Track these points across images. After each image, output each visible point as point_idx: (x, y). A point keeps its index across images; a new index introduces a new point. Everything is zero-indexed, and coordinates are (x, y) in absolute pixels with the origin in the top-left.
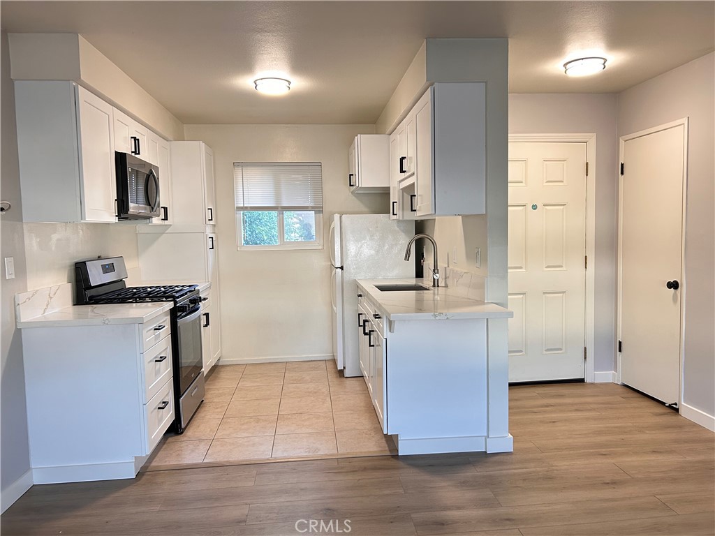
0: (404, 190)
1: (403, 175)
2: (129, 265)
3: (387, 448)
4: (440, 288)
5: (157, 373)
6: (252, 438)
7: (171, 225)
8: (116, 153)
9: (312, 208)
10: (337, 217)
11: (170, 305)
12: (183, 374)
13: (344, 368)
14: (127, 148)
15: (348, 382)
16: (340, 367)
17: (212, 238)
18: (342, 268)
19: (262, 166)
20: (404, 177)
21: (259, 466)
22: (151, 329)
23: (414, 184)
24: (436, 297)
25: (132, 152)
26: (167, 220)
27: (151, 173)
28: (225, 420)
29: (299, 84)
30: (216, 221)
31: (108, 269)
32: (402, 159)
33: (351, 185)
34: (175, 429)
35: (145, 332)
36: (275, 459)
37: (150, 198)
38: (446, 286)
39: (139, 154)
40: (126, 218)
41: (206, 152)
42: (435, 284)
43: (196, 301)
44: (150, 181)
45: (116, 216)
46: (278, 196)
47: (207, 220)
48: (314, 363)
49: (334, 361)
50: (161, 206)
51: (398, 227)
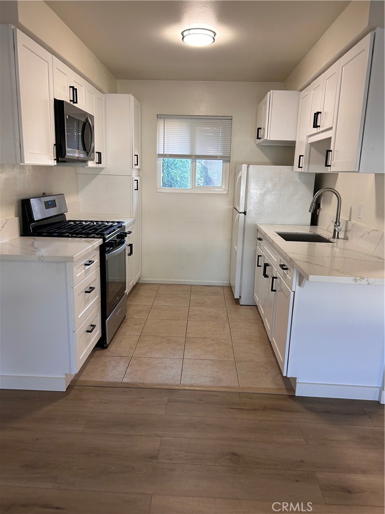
0: (313, 145)
1: (315, 130)
2: (69, 200)
3: (284, 387)
4: (339, 240)
5: (87, 301)
6: (164, 359)
7: (104, 168)
8: (55, 100)
9: (221, 158)
10: (244, 166)
11: (99, 241)
12: (109, 299)
13: (240, 297)
14: (66, 97)
15: (243, 309)
16: (237, 296)
17: (137, 181)
18: (245, 213)
19: (181, 118)
20: (316, 132)
21: (169, 392)
22: (82, 265)
23: (331, 138)
24: (335, 249)
25: (71, 101)
26: (101, 163)
27: (87, 121)
28: (142, 338)
29: (224, 35)
30: (141, 166)
31: (49, 205)
32: (317, 114)
33: (258, 138)
34: (102, 344)
35: (75, 269)
36: (184, 386)
37: (86, 144)
38: (346, 238)
39: (76, 103)
40: (65, 162)
41: (135, 105)
42: (335, 235)
43: (122, 236)
44: (86, 127)
45: (55, 159)
46: (192, 146)
47: (134, 165)
48: (213, 288)
49: (230, 288)
50: (95, 151)
51: (299, 178)
